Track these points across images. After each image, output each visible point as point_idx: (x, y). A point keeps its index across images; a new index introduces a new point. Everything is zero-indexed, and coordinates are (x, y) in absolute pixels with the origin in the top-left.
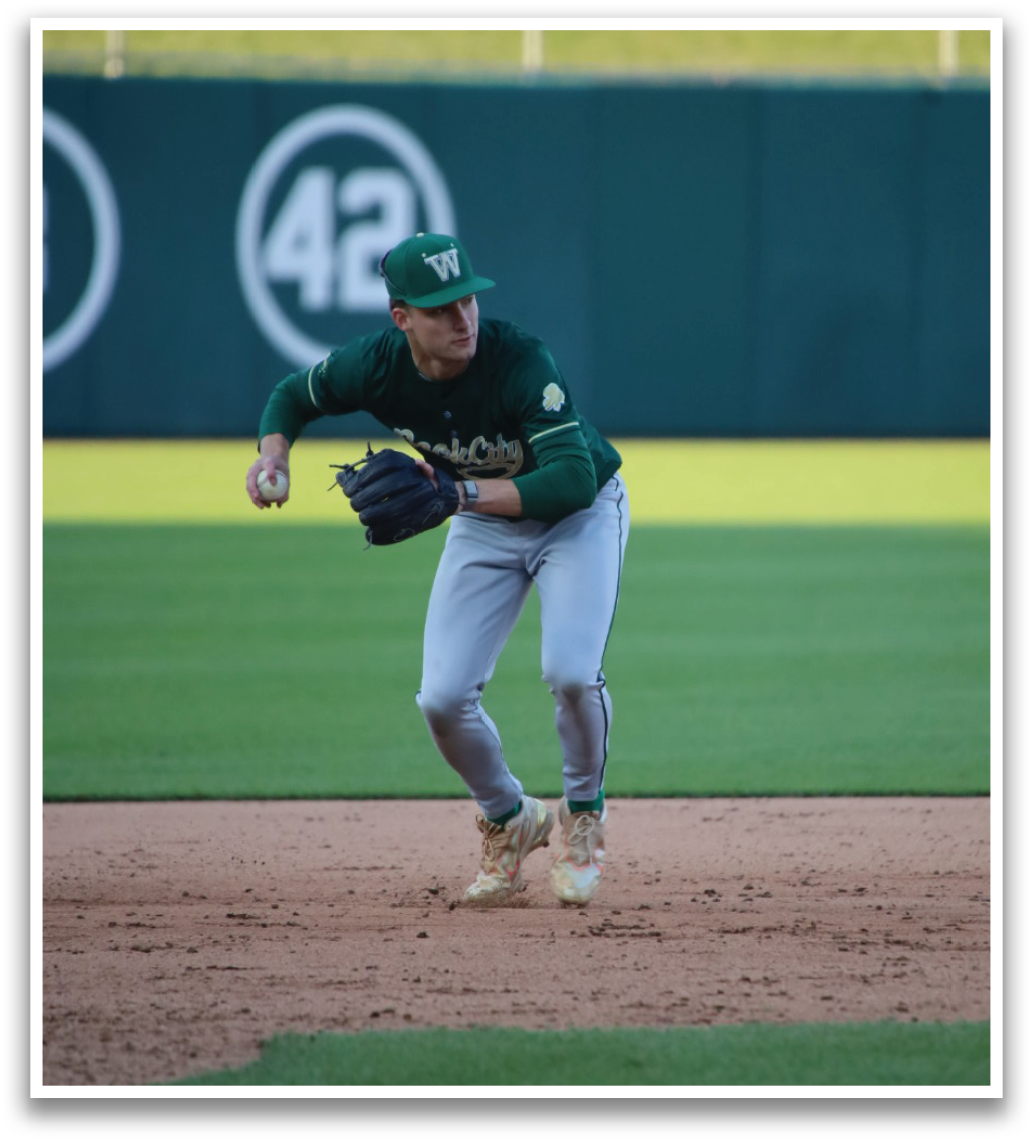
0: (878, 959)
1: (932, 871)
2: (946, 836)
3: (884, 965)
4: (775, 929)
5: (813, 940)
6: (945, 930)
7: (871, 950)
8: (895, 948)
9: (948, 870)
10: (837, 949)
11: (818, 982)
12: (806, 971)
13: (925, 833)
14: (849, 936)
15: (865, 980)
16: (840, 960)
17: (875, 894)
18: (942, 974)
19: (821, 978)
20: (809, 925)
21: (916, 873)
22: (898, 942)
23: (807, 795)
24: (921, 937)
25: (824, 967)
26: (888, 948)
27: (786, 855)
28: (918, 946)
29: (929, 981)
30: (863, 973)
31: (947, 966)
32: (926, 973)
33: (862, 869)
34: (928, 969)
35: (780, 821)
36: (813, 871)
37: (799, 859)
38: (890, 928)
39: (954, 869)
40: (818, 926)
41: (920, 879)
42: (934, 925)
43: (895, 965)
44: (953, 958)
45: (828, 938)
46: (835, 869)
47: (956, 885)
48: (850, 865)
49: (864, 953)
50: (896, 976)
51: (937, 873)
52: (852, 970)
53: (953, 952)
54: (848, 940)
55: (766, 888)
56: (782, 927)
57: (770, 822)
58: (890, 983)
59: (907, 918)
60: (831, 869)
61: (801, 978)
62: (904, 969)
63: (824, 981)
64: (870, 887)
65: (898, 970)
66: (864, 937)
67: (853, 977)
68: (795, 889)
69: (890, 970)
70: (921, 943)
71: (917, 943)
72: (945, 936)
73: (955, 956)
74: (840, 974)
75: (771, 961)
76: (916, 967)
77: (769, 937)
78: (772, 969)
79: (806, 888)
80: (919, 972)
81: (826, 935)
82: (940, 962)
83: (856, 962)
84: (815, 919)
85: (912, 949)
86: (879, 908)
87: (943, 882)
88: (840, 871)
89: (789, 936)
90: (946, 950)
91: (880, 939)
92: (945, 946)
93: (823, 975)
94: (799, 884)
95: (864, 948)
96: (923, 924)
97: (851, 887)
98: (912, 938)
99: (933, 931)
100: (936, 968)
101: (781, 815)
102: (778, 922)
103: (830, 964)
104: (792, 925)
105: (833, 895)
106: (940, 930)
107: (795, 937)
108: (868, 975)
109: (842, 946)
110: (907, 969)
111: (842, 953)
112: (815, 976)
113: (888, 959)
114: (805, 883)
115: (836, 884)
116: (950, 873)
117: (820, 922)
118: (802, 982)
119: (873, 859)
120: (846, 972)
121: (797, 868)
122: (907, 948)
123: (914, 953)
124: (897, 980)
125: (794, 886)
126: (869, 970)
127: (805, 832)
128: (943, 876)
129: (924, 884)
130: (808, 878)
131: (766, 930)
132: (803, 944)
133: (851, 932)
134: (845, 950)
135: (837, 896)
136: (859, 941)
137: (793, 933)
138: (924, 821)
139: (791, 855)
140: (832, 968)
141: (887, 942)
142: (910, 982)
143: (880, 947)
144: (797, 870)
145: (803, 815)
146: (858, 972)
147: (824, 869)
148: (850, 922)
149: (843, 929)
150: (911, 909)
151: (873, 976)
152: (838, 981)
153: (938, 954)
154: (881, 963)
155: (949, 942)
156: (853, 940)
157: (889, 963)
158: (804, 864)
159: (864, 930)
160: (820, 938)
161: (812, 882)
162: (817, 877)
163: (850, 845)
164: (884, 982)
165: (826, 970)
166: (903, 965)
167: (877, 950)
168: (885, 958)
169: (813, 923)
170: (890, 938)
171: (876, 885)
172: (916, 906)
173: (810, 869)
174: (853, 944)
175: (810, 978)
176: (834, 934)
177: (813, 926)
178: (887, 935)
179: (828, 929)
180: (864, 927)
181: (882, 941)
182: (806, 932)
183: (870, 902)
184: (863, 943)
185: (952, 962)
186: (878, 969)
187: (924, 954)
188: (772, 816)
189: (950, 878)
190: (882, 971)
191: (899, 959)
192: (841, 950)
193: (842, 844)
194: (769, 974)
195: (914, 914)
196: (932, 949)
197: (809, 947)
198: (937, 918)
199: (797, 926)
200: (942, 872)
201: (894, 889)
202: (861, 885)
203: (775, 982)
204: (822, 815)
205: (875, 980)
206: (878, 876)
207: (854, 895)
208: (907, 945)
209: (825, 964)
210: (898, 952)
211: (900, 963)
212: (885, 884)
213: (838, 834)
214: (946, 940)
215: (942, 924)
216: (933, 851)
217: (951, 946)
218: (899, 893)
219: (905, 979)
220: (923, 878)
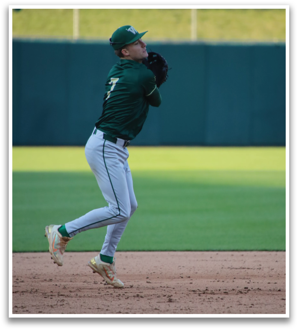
0: (56, 300)
1: (72, 274)
2: (76, 264)
3: (57, 302)
4: (25, 292)
5: (36, 295)
6: (76, 291)
7: (53, 297)
8: (61, 297)
9: (77, 274)
10: (43, 297)
11: (38, 307)
12: (34, 304)
13: (70, 263)
14: (47, 293)
15: (52, 306)
16: (44, 301)
17: (55, 281)
18: (75, 304)
19: (39, 306)
20: (35, 290)
21: (67, 275)
22: (62, 295)
23: (35, 252)
24: (68, 293)
25: (40, 303)
26: (59, 297)
27: (28, 270)
28: (68, 296)
29: (71, 307)
30: (51, 304)
31: (76, 302)
32: (70, 304)
33: (51, 274)
34: (70, 303)
35: (26, 260)
36: (37, 274)
37: (32, 271)
38: (59, 291)
39: (79, 273)
40: (38, 290)
41: (68, 276)
42: (72, 290)
43: (61, 302)
44: (78, 300)
45: (41, 294)
46: (43, 274)
47: (79, 278)
48: (48, 272)
49: (51, 298)
50: (61, 305)
51: (73, 274)
52: (48, 303)
53: (78, 298)
54: (47, 295)
55: (22, 280)
56: (27, 291)
57: (24, 260)
58: (59, 307)
59: (65, 288)
60: (42, 274)
61: (33, 306)
62: (63, 303)
63: (39, 307)
64: (53, 279)
65: (62, 303)
66: (52, 294)
67: (48, 305)
68: (31, 280)
69: (59, 303)
70: (69, 295)
71: (67, 295)
72: (76, 293)
73: (79, 299)
74: (44, 305)
75: (24, 301)
76: (67, 302)
77: (23, 294)
78: (24, 304)
79: (34, 279)
80: (67, 304)
81: (41, 293)
82: (74, 301)
83: (49, 301)
84: (37, 289)
85: (66, 297)
86: (56, 285)
87: (75, 277)
88: (45, 274)
89: (29, 294)
90: (76, 297)
91: (56, 294)
92: (75, 296)
93: (39, 305)
94: (32, 278)
95: (52, 297)
96: (69, 290)
97: (48, 279)
98: (66, 294)
99: (72, 292)
100: (73, 303)
101: (27, 258)
102: (26, 290)
103: (41, 302)
104: (30, 290)
105: (42, 281)
106: (74, 291)
107: (31, 294)
108: (53, 305)
109: (45, 296)
110: (64, 303)
111: (45, 299)
112: (37, 305)
113: (59, 300)
114: (34, 278)
115: (43, 278)
116: (78, 274)
117: (39, 289)
118: (33, 307)
119: (55, 270)
120: (46, 304)
121: (32, 273)
122: (65, 297)
123: (66, 298)
124: (61, 306)
125: (31, 279)
126: (53, 303)
127: (34, 263)
128: (75, 276)
129: (70, 278)
130: (35, 276)
131: (22, 292)
132: (33, 296)
133: (48, 292)
134: (46, 298)
135: (44, 282)
136: (50, 295)
137: (31, 293)
138: (70, 259)
139: (30, 270)
140: (42, 303)
141: (59, 295)
142: (65, 307)
143: (56, 297)
144: (32, 274)
145: (34, 258)
146: (50, 304)
147: (39, 274)
148: (47, 289)
149: (45, 291)
150: (66, 285)
151: (54, 305)
152: (44, 307)
153: (73, 299)
154: (57, 301)
155: (77, 295)
156: (48, 295)
157: (59, 301)
158: (34, 272)
159: (52, 292)
160: (39, 294)
161: (36, 277)
162: (38, 276)
163: (48, 267)
164: (57, 307)
165: (40, 304)
166: (63, 302)
167: (55, 297)
168: (58, 300)
169: (36, 290)
170: (59, 294)
171: (55, 278)
172: (67, 284)
173: (36, 274)
174: (48, 296)
175: (35, 306)
176: (43, 293)
177: (37, 291)
178: (58, 293)
179: (41, 291)
180: (51, 291)
181: (57, 295)
182: (34, 292)
183: (53, 284)
184: (51, 296)
185: (78, 301)
186: (56, 303)
187: (69, 298)
188: (24, 258)
189: (77, 276)
190: (57, 304)
191: (62, 300)
192: (45, 298)
193: (45, 266)
194: (23, 305)
195: (67, 287)
196: (72, 297)
197: (35, 297)
198: (73, 288)
199: (32, 291)
200: (75, 274)
201: (60, 279)
202: (51, 278)
203: (25, 307)
204: (40, 257)
205: (55, 306)
206: (56, 276)
207: (48, 281)
208: (65, 296)
209: (40, 302)
210: (61, 298)
211: (62, 301)
212: (58, 278)
213: (44, 263)
214: (76, 294)
215: (74, 290)
216: (72, 268)
217: (77, 296)
218: (62, 281)
219: (64, 306)
220: (69, 276)
